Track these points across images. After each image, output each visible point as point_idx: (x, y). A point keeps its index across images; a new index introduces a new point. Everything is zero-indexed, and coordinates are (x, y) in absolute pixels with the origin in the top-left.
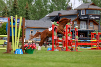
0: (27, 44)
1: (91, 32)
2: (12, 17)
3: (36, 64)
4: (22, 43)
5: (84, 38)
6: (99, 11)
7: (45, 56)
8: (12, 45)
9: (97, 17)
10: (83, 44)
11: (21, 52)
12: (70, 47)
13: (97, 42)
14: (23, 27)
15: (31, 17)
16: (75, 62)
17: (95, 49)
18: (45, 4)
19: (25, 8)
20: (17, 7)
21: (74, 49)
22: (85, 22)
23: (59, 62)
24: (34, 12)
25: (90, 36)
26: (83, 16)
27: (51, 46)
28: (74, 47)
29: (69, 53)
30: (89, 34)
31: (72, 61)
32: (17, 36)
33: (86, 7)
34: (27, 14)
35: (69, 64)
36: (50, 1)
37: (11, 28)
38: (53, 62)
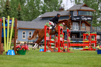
0: (19, 45)
1: (83, 33)
2: (4, 18)
3: (28, 65)
4: (14, 44)
5: (77, 39)
6: (91, 12)
7: (37, 57)
8: (4, 46)
9: (89, 18)
10: (76, 44)
11: (13, 53)
12: (62, 48)
13: (89, 43)
14: (15, 27)
15: (23, 18)
16: (67, 63)
17: (87, 50)
18: (38, 5)
19: (17, 9)
20: (10, 7)
21: (66, 50)
22: (78, 23)
23: (51, 63)
24: (27, 13)
25: (82, 37)
26: (75, 17)
27: (43, 47)
28: (66, 48)
29: (61, 54)
30: (81, 35)
31: (64, 62)
32: (9, 37)
33: (78, 8)
34: (19, 15)
35: (61, 65)
36: (42, 2)
37: (3, 29)
38: (46, 63)
